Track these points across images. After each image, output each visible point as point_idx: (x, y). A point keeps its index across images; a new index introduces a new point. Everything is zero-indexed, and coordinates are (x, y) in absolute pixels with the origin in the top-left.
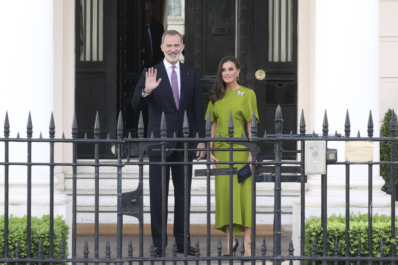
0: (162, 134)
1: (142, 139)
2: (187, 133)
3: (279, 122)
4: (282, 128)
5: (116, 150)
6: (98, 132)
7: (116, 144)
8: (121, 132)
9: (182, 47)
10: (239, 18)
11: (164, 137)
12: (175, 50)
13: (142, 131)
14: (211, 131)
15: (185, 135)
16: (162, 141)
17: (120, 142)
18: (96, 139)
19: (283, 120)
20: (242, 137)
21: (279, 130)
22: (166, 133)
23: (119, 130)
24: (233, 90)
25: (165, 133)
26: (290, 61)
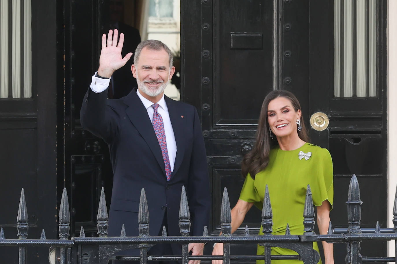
0: (141, 230)
1: (104, 239)
2: (186, 227)
3: (356, 206)
4: (360, 217)
5: (56, 259)
6: (25, 227)
7: (58, 248)
8: (67, 226)
9: (169, 72)
10: (280, 17)
11: (145, 235)
12: (158, 77)
13: (105, 225)
14: (230, 222)
15: (183, 231)
16: (141, 242)
17: (65, 244)
18: (22, 240)
19: (362, 202)
20: (287, 234)
21: (354, 221)
22: (148, 227)
23: (62, 223)
24: (290, 150)
25: (146, 227)
26: (374, 96)
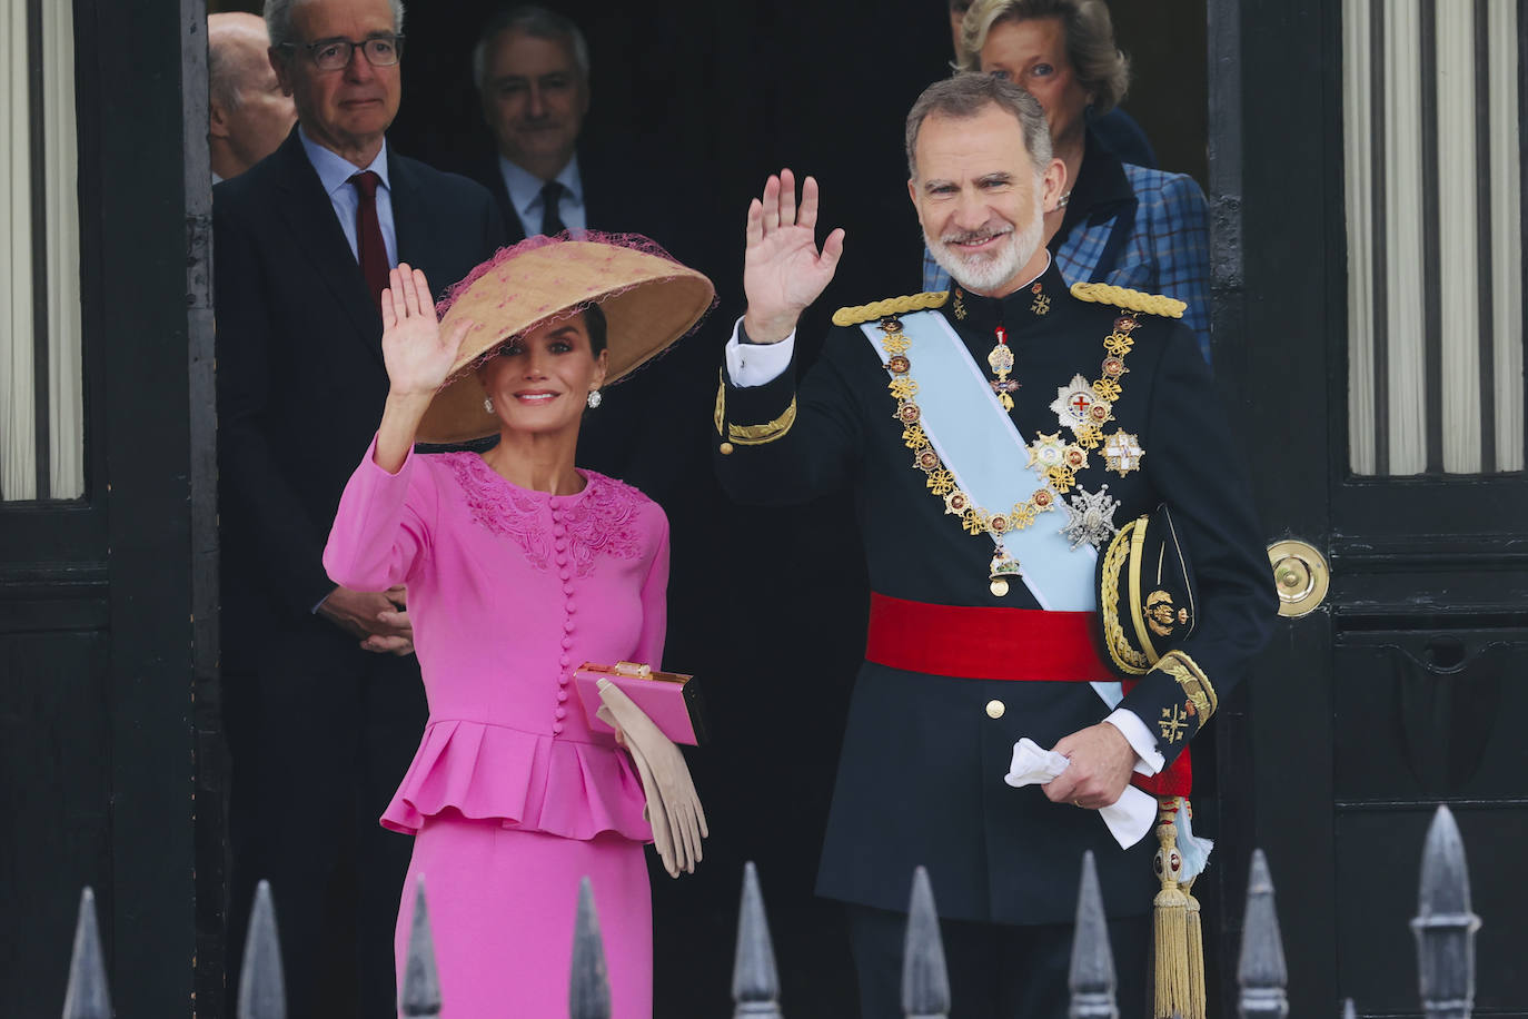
21: (1448, 999)
26: (1515, 470)
